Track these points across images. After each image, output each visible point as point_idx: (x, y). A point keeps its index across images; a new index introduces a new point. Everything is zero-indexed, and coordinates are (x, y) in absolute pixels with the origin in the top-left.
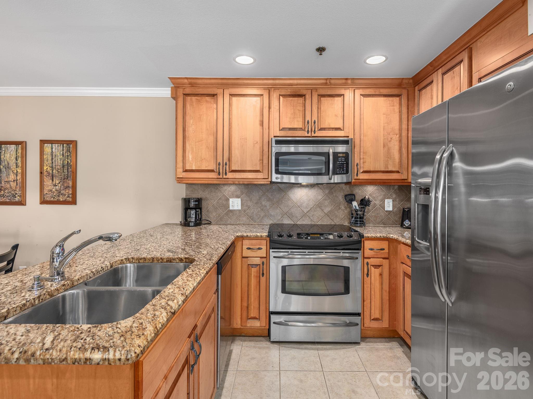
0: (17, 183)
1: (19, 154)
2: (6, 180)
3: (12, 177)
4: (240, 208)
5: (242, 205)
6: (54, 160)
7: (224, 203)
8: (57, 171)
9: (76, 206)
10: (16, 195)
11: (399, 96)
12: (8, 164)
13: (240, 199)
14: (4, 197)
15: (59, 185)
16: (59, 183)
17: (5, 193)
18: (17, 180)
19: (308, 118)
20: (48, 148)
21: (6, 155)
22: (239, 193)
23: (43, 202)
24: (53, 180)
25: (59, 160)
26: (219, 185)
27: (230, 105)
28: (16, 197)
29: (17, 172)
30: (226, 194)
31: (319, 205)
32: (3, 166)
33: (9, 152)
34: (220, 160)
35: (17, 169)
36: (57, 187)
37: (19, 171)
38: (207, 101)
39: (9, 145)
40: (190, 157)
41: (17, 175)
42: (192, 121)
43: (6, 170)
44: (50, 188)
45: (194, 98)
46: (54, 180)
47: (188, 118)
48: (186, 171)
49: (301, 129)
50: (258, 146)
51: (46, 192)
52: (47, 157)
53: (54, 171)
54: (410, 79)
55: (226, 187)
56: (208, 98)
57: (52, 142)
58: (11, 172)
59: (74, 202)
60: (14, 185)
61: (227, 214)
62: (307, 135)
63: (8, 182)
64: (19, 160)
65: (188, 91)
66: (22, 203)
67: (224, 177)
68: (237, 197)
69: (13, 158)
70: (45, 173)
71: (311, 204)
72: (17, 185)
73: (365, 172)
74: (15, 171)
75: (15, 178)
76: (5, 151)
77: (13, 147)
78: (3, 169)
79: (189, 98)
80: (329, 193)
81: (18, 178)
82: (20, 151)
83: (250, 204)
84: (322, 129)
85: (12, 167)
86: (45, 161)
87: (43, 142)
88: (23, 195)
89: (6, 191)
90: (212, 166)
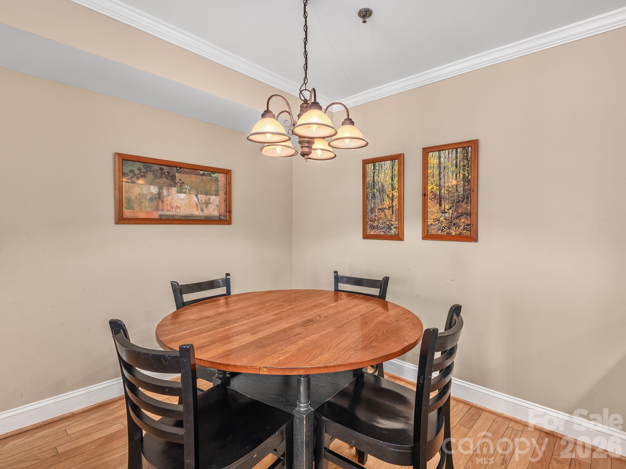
0: (393, 210)
1: (396, 172)
2: (380, 207)
3: (387, 203)
6: (442, 175)
8: (447, 191)
9: (476, 243)
10: (392, 227)
12: (383, 186)
14: (378, 229)
15: (451, 211)
16: (450, 208)
17: (379, 223)
18: (393, 207)
20: (433, 159)
21: (380, 175)
23: (427, 236)
24: (440, 205)
25: (450, 173)
28: (391, 229)
29: (393, 196)
32: (377, 190)
33: (384, 170)
35: (393, 192)
36: (447, 215)
37: (396, 194)
39: (383, 162)
41: (393, 201)
43: (380, 195)
44: (436, 216)
46: (443, 205)
51: (430, 222)
52: (433, 171)
53: (443, 191)
57: (439, 149)
58: (386, 197)
59: (473, 238)
60: (389, 213)
63: (382, 210)
64: (396, 179)
66: (399, 237)
69: (388, 178)
70: (430, 195)
72: (393, 213)
74: (391, 195)
75: (391, 204)
76: (379, 170)
77: (388, 163)
78: (377, 193)
81: (394, 204)
82: (396, 168)
85: (387, 191)
86: (430, 178)
87: (426, 151)
88: (401, 227)
89: (380, 221)
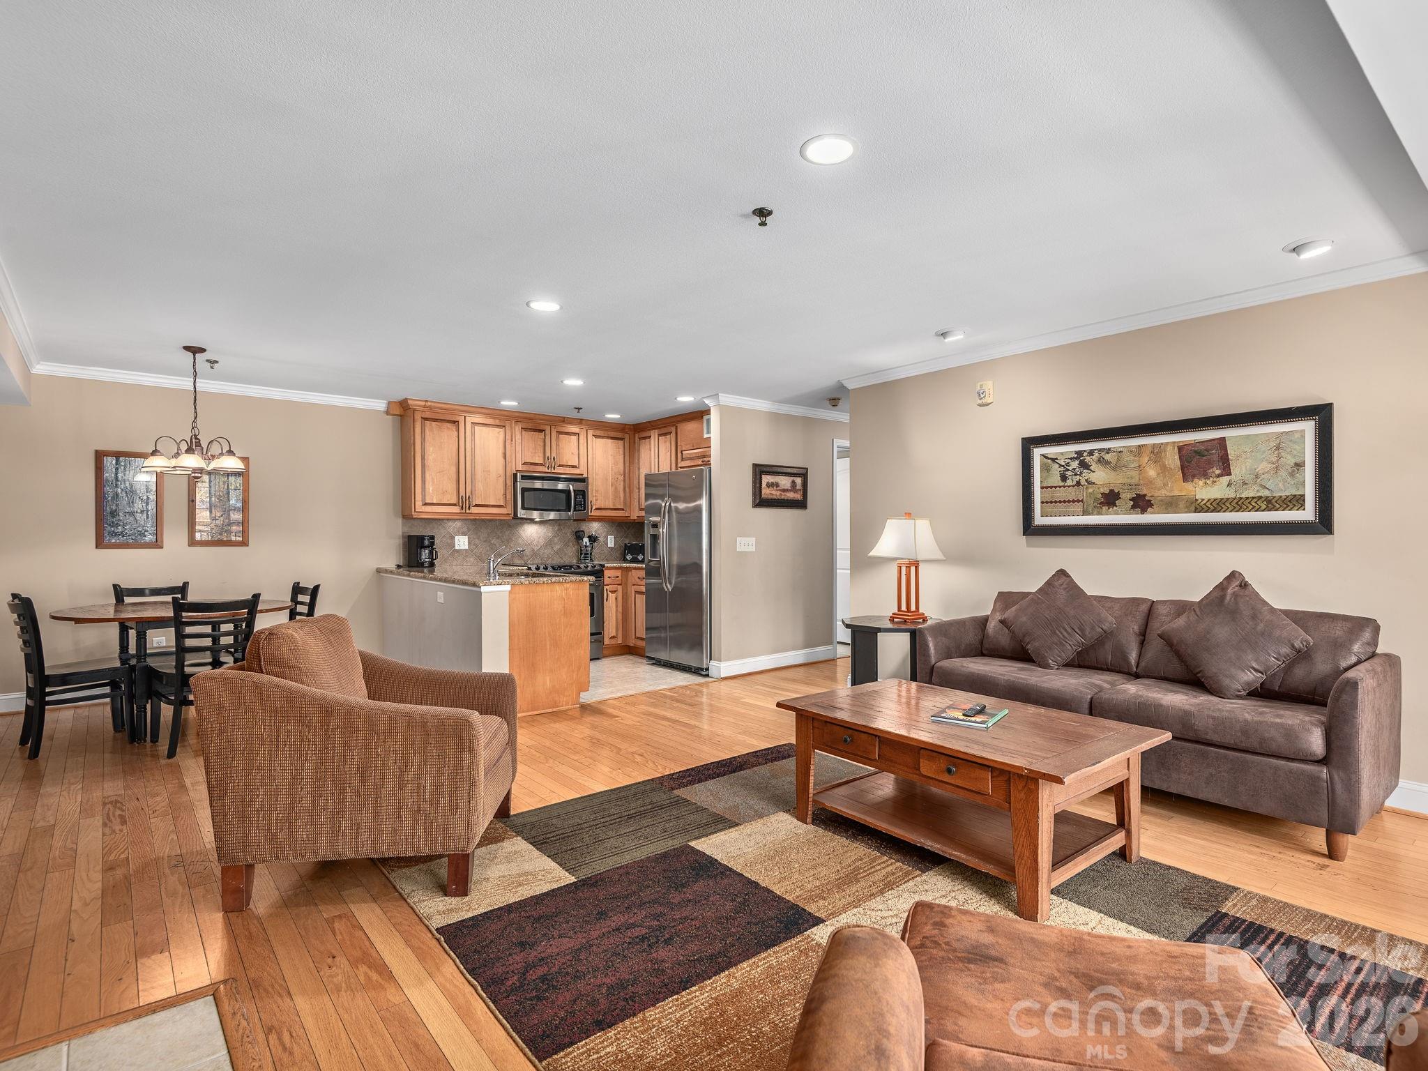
0: (147, 515)
2: (128, 509)
3: (139, 506)
4: (466, 547)
5: (469, 543)
6: (212, 483)
7: (449, 541)
8: (218, 499)
9: (248, 548)
10: (146, 533)
11: (622, 439)
12: (132, 486)
13: (467, 537)
14: (123, 536)
15: (222, 519)
16: (222, 516)
17: (126, 529)
18: (148, 511)
19: (548, 454)
21: (127, 473)
22: (465, 529)
23: (194, 543)
24: (211, 512)
25: (221, 483)
26: (443, 519)
27: (473, 434)
28: (145, 536)
29: (148, 498)
30: (451, 530)
31: (549, 543)
32: (122, 490)
33: (133, 468)
34: (462, 493)
35: (148, 494)
36: (218, 522)
38: (448, 428)
40: (431, 489)
41: (147, 504)
42: (431, 449)
43: (127, 496)
44: (206, 522)
45: (434, 424)
46: (213, 512)
47: (427, 444)
48: (426, 504)
49: (541, 465)
50: (502, 480)
51: (199, 528)
53: (213, 499)
54: (631, 425)
55: (450, 523)
56: (449, 425)
58: (138, 498)
59: (244, 543)
60: (142, 518)
61: (452, 554)
62: (547, 471)
63: (131, 513)
65: (427, 415)
66: (156, 545)
67: (468, 511)
68: (464, 534)
70: (198, 502)
71: (542, 542)
72: (147, 518)
73: (597, 509)
74: (145, 498)
75: (145, 507)
76: (125, 466)
78: (121, 493)
79: (428, 423)
80: (558, 530)
81: (150, 508)
83: (477, 541)
84: (560, 466)
85: (138, 492)
88: (158, 533)
89: (128, 527)
90: (454, 501)
